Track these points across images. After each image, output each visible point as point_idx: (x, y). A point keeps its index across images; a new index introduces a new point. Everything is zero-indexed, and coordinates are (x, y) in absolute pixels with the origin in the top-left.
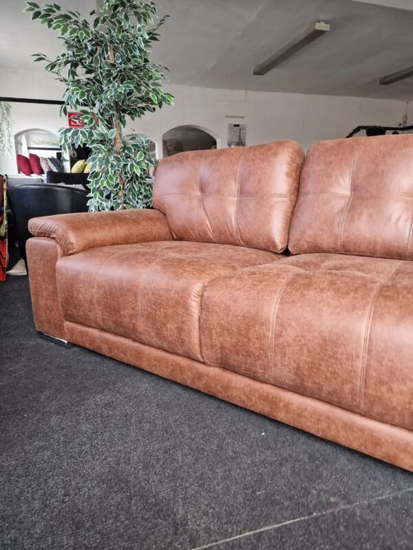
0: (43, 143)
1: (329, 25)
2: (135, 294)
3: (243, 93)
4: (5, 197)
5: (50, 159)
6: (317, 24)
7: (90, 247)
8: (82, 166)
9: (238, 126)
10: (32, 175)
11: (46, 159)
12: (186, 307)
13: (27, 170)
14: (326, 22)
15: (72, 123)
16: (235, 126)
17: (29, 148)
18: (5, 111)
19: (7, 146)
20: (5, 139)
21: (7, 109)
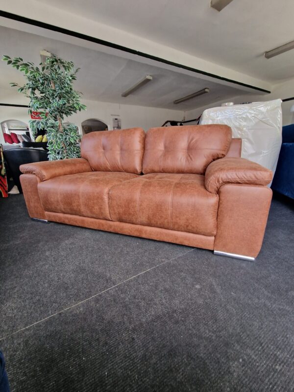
0: (17, 127)
2: (79, 196)
3: (118, 104)
4: (2, 155)
5: (23, 135)
6: (147, 76)
7: (53, 177)
8: (40, 139)
9: (117, 119)
10: (14, 143)
11: (20, 135)
12: (102, 199)
13: (10, 141)
14: (151, 76)
15: (33, 117)
16: (116, 119)
17: (9, 130)
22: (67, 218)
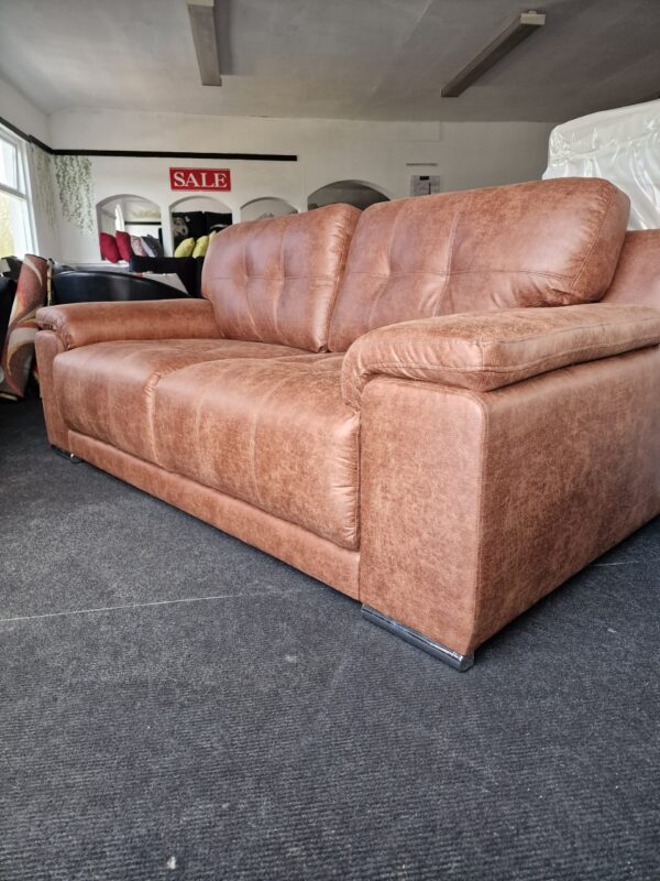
0: (146, 215)
1: (543, 16)
3: (435, 125)
4: (49, 289)
5: (144, 238)
6: (524, 15)
8: (189, 248)
9: (427, 178)
10: (121, 262)
11: (138, 238)
13: (113, 255)
14: (539, 12)
15: (176, 185)
16: (423, 178)
17: (126, 223)
18: (84, 171)
19: (87, 220)
20: (84, 211)
21: (86, 168)
22: (98, 451)
